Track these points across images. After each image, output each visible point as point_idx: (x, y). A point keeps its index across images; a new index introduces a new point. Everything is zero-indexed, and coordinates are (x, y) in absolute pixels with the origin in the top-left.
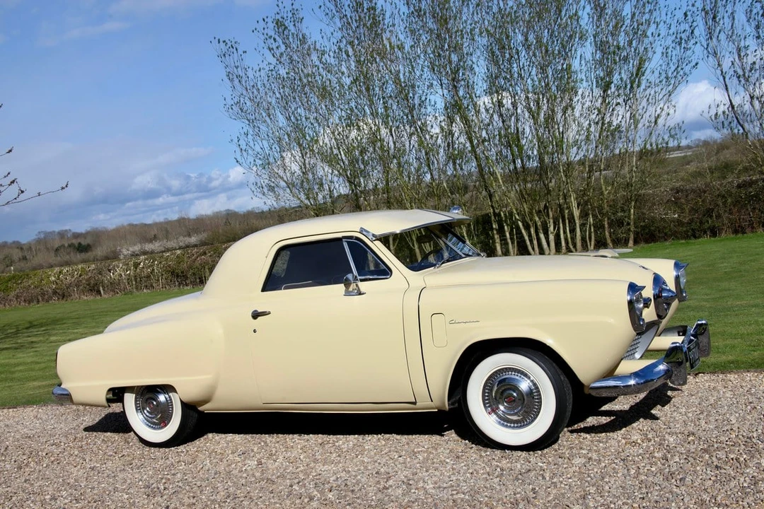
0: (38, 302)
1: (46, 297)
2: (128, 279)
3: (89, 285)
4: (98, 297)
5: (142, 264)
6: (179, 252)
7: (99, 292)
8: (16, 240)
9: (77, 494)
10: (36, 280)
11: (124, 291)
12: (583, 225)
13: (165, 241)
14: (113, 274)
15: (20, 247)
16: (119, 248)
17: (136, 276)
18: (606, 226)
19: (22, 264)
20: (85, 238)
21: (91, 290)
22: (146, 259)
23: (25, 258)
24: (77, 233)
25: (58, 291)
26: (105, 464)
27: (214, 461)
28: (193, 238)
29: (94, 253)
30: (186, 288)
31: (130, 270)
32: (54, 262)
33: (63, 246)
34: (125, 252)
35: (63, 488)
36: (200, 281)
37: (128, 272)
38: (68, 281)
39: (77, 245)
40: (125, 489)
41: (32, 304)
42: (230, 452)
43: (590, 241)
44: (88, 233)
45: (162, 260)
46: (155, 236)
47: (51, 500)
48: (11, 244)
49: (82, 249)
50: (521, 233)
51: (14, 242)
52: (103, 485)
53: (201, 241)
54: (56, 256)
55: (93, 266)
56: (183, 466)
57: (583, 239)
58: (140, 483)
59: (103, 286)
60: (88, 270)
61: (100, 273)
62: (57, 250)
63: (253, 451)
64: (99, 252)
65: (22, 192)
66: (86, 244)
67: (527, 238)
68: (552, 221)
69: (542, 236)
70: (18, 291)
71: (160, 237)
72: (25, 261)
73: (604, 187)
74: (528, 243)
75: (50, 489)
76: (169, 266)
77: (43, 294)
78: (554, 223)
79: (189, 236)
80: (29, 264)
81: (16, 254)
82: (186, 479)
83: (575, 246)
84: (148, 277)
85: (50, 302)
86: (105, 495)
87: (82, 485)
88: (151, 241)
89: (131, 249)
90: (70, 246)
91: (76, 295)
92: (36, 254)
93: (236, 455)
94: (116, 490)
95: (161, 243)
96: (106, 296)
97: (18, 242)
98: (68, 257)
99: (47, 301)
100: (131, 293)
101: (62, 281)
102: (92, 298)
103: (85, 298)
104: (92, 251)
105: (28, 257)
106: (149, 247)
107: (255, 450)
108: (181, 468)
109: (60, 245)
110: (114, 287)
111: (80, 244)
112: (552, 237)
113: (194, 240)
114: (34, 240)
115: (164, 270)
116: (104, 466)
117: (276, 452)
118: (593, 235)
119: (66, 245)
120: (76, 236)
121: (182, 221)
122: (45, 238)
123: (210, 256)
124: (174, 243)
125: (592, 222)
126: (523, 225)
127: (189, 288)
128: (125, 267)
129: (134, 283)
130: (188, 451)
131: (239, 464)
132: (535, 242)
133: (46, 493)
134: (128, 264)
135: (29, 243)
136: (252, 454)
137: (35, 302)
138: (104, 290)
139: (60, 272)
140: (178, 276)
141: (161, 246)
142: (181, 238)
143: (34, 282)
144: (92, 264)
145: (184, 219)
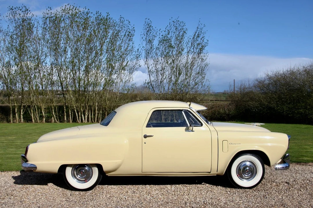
12: (98, 114)
18: (106, 115)
43: (100, 119)
50: (75, 114)
57: (98, 118)
67: (77, 116)
68: (87, 110)
69: (83, 116)
73: (107, 101)
74: (77, 117)
78: (88, 111)
83: (94, 121)
112: (86, 116)
118: (101, 117)
125: (101, 113)
126: (77, 111)
132: (80, 118)
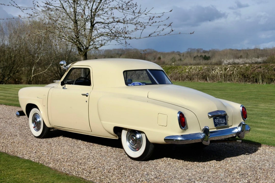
0: (179, 80)
1: (183, 79)
2: (221, 75)
3: (202, 75)
4: (206, 82)
5: (228, 69)
6: (247, 65)
7: (206, 80)
8: (178, 51)
9: (158, 175)
10: (180, 70)
11: (218, 81)
13: (245, 59)
14: (214, 72)
15: (179, 54)
16: (223, 60)
17: (224, 74)
19: (179, 62)
20: (208, 53)
21: (203, 78)
22: (231, 67)
23: (181, 60)
24: (205, 51)
25: (189, 76)
26: (175, 163)
27: (226, 175)
28: (260, 59)
29: (211, 61)
30: (248, 83)
31: (222, 71)
32: (193, 63)
33: (198, 56)
34: (225, 62)
35: (153, 170)
36: (256, 81)
37: (221, 72)
38: (194, 72)
39: (204, 56)
40: (179, 178)
41: (177, 81)
42: (236, 172)
44: (210, 51)
45: (238, 68)
46: (241, 56)
47: (146, 174)
48: (176, 52)
49: (206, 58)
51: (177, 52)
52: (170, 174)
53: (264, 61)
54: (194, 60)
55: (206, 67)
56: (210, 174)
58: (187, 177)
59: (209, 77)
60: (203, 68)
61: (209, 71)
62: (195, 57)
63: (248, 174)
64: (214, 61)
65: (173, 31)
66: (208, 56)
70: (172, 74)
71: (244, 57)
72: (180, 61)
75: (148, 169)
76: (242, 71)
77: (182, 77)
79: (258, 57)
80: (182, 63)
81: (178, 57)
82: (209, 181)
84: (230, 75)
85: (185, 81)
86: (169, 179)
87: (162, 171)
88: (238, 58)
89: (228, 61)
90: (201, 56)
91: (196, 80)
92: (186, 58)
93: (238, 174)
94: (175, 177)
95: (243, 60)
96: (209, 82)
97: (179, 52)
98: (199, 61)
99: (183, 80)
100: (221, 82)
101: (191, 72)
102: (203, 82)
103: (200, 81)
104: (210, 60)
105: (182, 59)
106: (237, 61)
107: (249, 174)
108: (209, 174)
109: (196, 55)
110: (213, 78)
111: (205, 56)
113: (260, 60)
114: (186, 52)
115: (239, 73)
116: (174, 164)
117: (260, 178)
119: (199, 56)
120: (205, 52)
121: (256, 50)
122: (191, 51)
123: (263, 69)
124: (250, 60)
127: (250, 83)
128: (220, 69)
129: (223, 77)
130: (215, 167)
131: (238, 180)
133: (146, 171)
134: (222, 68)
135: (184, 53)
136: (246, 176)
137: (178, 80)
138: (209, 79)
139: (191, 68)
140: (245, 77)
141: (243, 61)
142: (254, 58)
143: (179, 71)
144: (205, 66)
145: (257, 49)
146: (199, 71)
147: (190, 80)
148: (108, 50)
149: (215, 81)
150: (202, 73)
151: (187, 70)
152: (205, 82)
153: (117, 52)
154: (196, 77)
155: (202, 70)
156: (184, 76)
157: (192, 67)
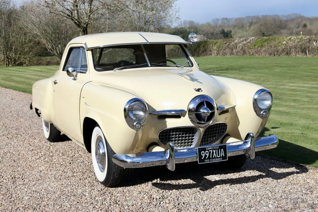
1: (279, 53)
3: (301, 48)
4: (306, 56)
7: (306, 54)
10: (276, 42)
14: (316, 43)
21: (302, 51)
25: (285, 50)
38: (291, 45)
41: (271, 56)
59: (308, 50)
60: (304, 39)
61: (309, 42)
70: (266, 47)
77: (277, 51)
85: (280, 56)
91: (294, 54)
96: (309, 56)
101: (288, 44)
102: (302, 56)
103: (298, 56)
110: (314, 51)
137: (273, 56)
138: (309, 52)
143: (275, 44)
146: (299, 42)
147: (287, 54)
148: (239, 18)
149: (316, 55)
150: (300, 46)
151: (284, 42)
152: (304, 56)
153: (251, 21)
154: (294, 50)
155: (302, 42)
156: (280, 50)
157: (291, 38)
